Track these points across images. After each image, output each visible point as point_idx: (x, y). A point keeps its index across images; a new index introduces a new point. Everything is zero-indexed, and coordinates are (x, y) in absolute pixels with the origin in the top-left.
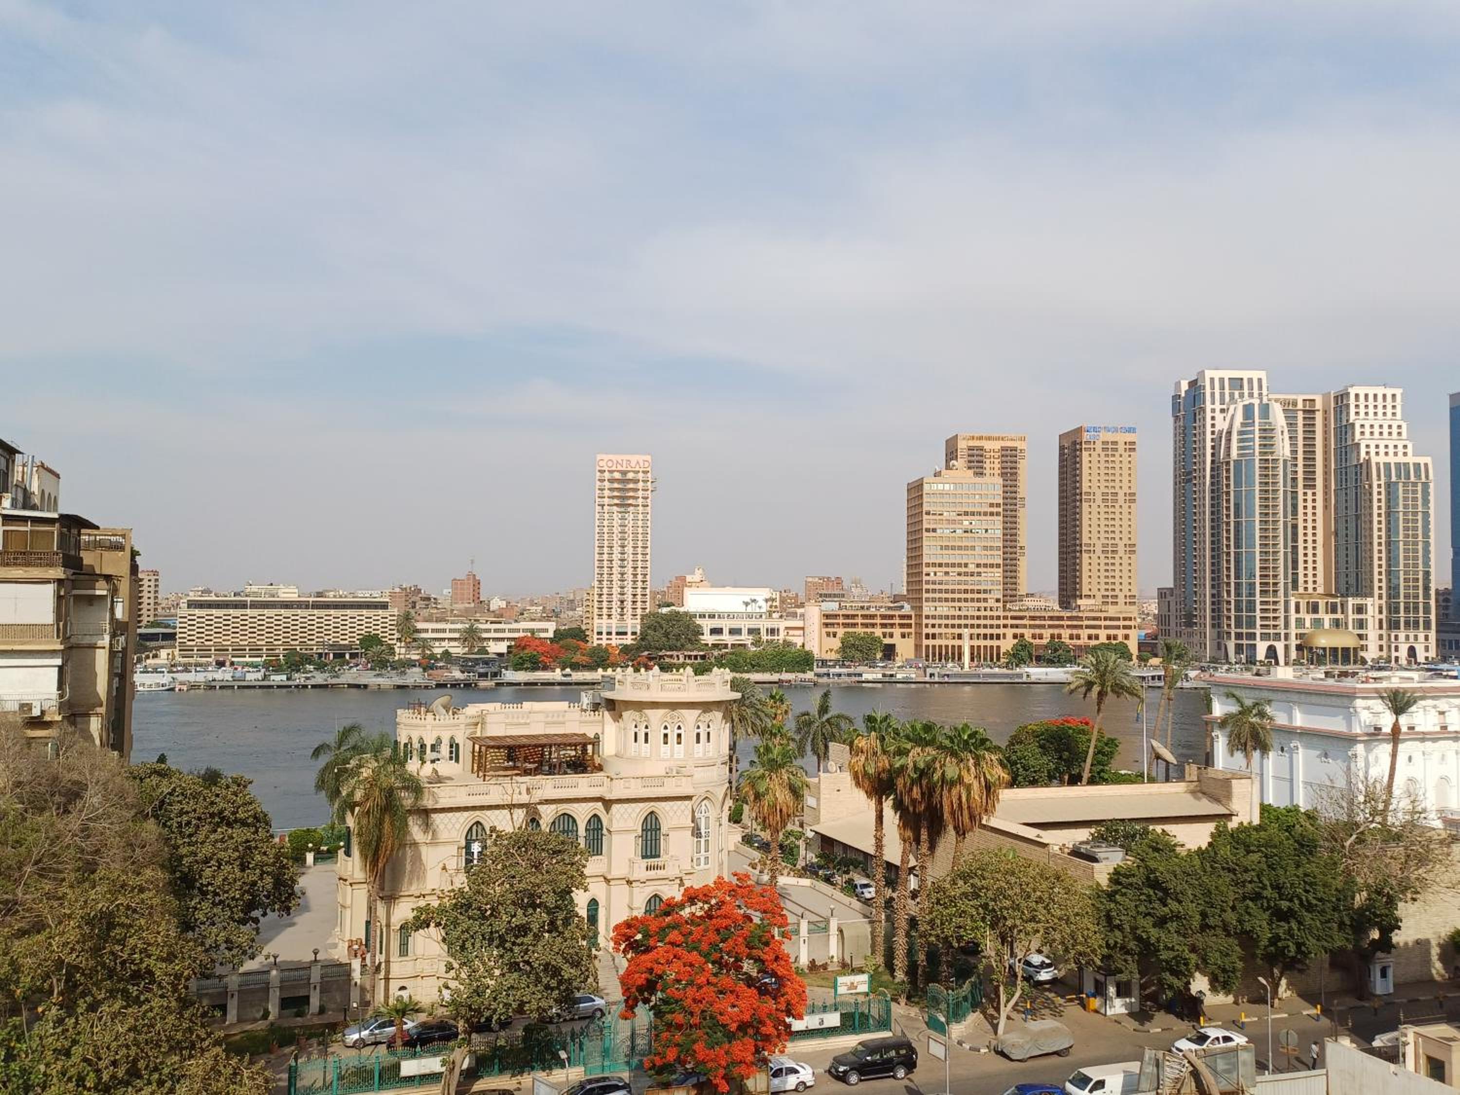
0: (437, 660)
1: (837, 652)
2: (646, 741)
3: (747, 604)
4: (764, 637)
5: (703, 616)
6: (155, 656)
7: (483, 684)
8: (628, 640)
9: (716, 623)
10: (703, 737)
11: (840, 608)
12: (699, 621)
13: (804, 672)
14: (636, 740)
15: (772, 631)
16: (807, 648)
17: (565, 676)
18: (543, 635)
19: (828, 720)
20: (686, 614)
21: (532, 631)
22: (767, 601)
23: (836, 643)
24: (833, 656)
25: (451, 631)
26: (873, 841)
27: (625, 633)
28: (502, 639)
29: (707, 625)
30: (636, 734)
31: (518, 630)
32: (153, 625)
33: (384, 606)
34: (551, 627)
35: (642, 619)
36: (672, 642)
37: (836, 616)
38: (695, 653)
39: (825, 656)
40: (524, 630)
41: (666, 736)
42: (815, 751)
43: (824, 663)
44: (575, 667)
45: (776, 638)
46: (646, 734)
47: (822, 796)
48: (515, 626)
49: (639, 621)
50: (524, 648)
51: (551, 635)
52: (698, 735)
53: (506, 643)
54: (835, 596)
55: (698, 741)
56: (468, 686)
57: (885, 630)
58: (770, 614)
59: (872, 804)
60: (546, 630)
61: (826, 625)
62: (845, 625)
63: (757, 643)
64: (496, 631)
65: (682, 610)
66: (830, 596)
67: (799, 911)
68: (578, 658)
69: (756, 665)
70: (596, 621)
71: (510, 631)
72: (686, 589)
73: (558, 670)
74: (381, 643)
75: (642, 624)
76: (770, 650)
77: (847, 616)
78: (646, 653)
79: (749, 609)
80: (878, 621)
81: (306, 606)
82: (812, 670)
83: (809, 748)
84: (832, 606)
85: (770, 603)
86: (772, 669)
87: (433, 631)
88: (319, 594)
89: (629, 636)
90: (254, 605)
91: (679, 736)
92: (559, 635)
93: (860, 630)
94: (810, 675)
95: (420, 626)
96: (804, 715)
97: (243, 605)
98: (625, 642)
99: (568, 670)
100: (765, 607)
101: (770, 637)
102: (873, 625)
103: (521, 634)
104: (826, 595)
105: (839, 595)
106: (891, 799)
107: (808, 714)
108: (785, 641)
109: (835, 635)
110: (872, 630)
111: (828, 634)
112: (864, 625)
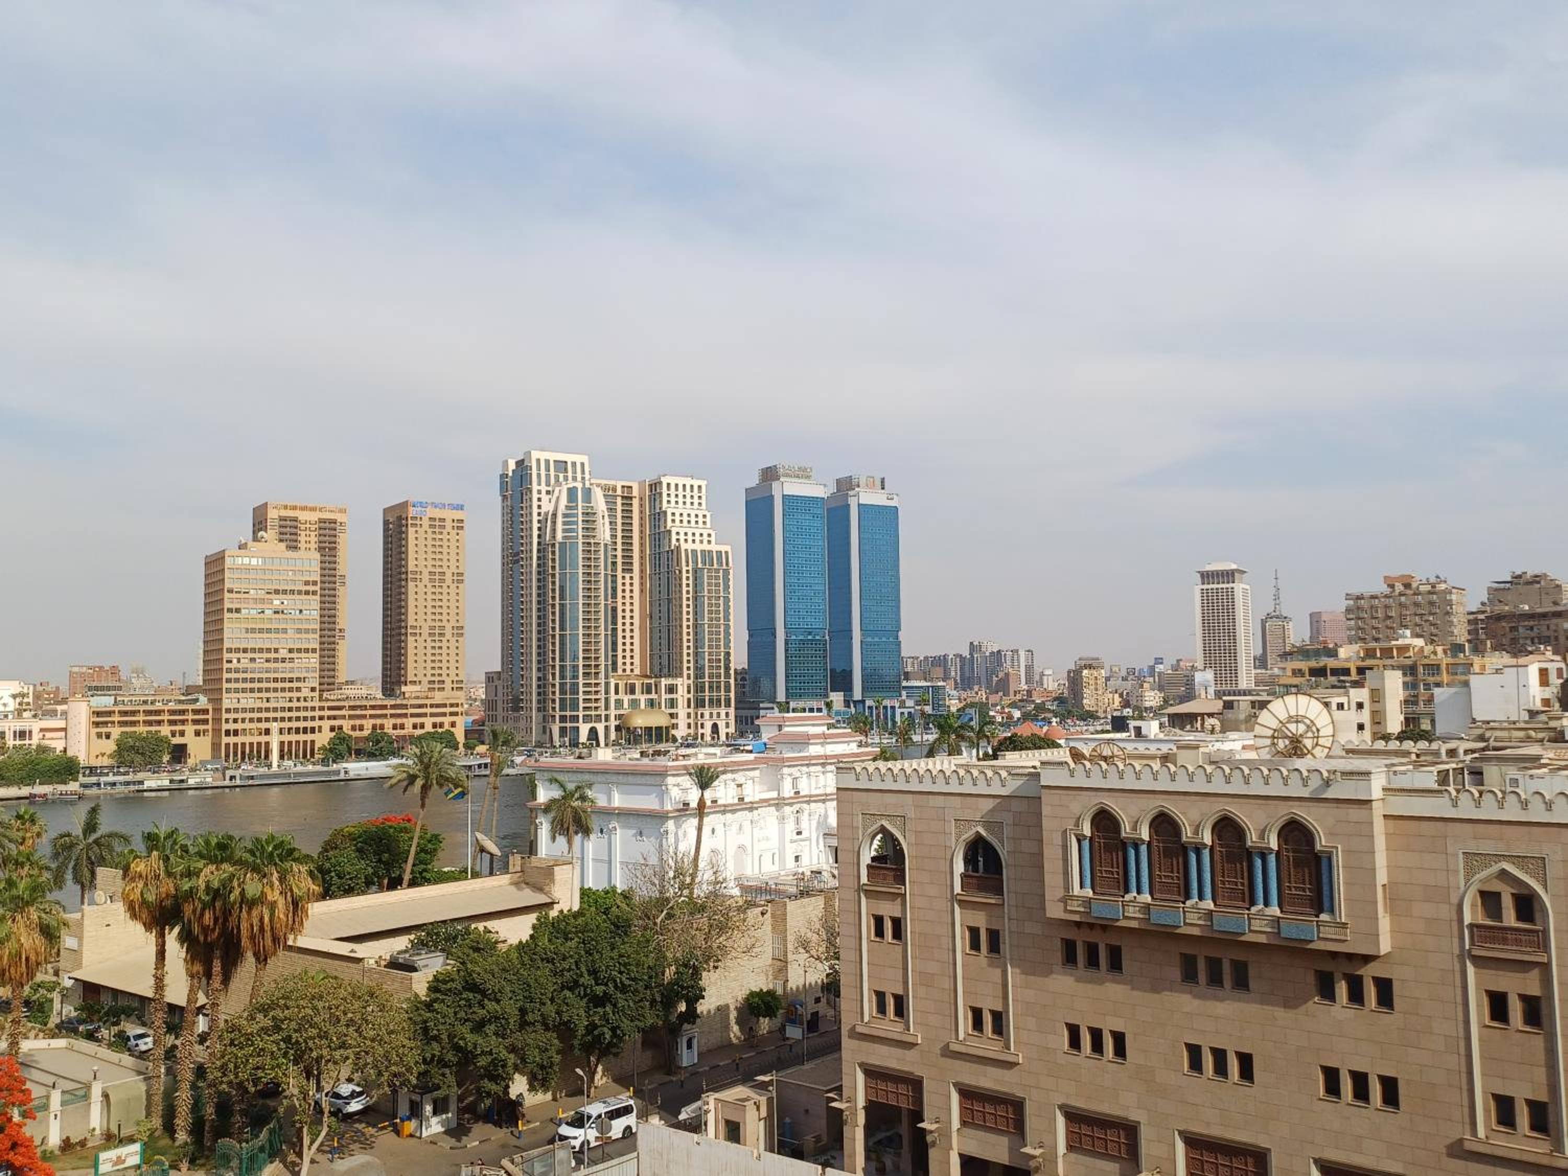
1: (110, 756)
4: (11, 743)
11: (116, 703)
13: (65, 783)
15: (22, 734)
16: (70, 754)
19: (96, 842)
22: (14, 697)
23: (110, 746)
24: (106, 761)
26: (152, 981)
37: (110, 713)
39: (95, 762)
42: (77, 879)
43: (92, 770)
45: (27, 742)
47: (86, 934)
54: (109, 689)
57: (173, 728)
58: (19, 713)
59: (152, 938)
61: (97, 724)
62: (122, 724)
66: (102, 688)
67: (50, 1080)
76: (17, 758)
77: (125, 713)
80: (166, 717)
82: (76, 780)
83: (69, 876)
84: (104, 702)
85: (19, 700)
86: (21, 782)
93: (142, 729)
94: (73, 786)
96: (62, 836)
100: (12, 705)
101: (18, 742)
102: (159, 723)
104: (97, 688)
105: (115, 688)
106: (177, 930)
107: (69, 835)
108: (39, 746)
109: (108, 736)
110: (158, 728)
111: (99, 735)
112: (147, 723)
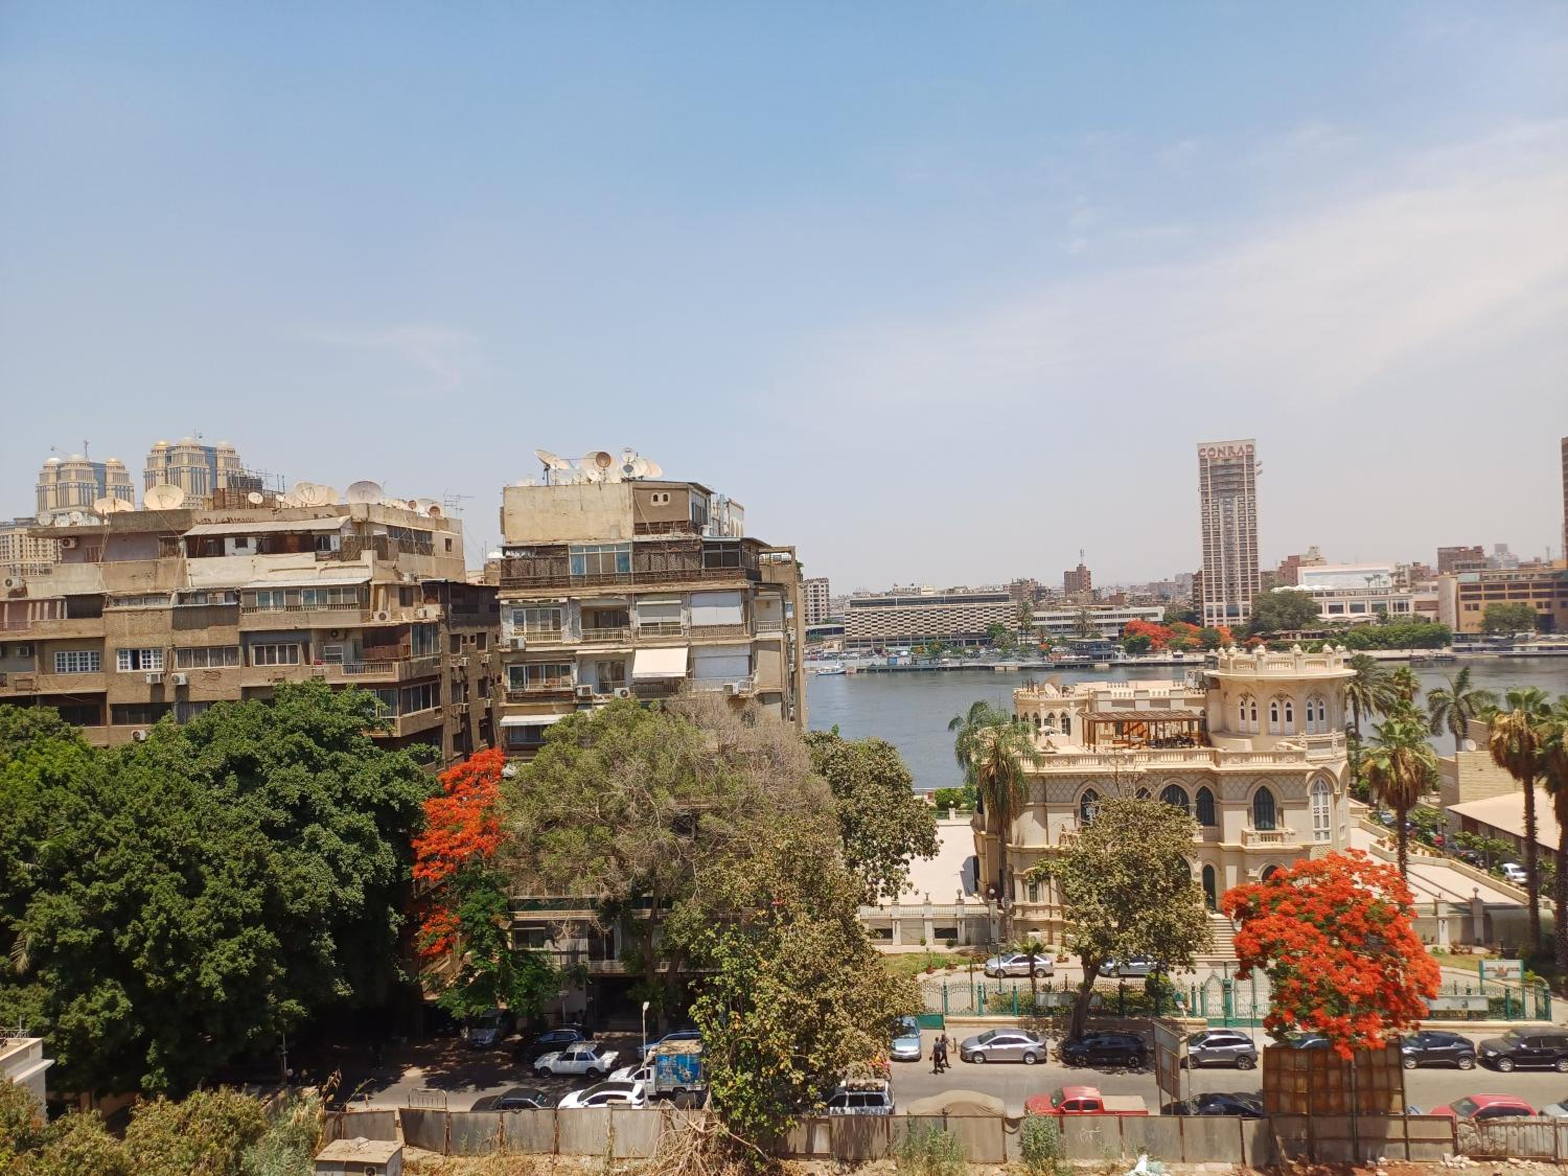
0: (1054, 645)
1: (1479, 625)
2: (1254, 718)
3: (1369, 580)
4: (1391, 613)
5: (1319, 594)
6: (830, 647)
7: (1099, 665)
8: (1241, 621)
9: (1335, 601)
10: (1316, 715)
11: (1482, 578)
12: (1315, 599)
13: (1440, 648)
14: (1243, 718)
15: (1401, 607)
16: (1442, 623)
17: (1175, 656)
18: (1153, 619)
19: (1466, 698)
20: (1301, 593)
21: (1143, 616)
22: (1392, 575)
23: (1478, 617)
24: (1476, 630)
25: (1066, 618)
26: (1523, 823)
27: (1237, 615)
28: (1113, 625)
29: (1325, 603)
30: (1242, 711)
31: (1128, 616)
32: (827, 622)
33: (1005, 598)
34: (1161, 611)
35: (1254, 599)
36: (1287, 621)
37: (1478, 588)
38: (1314, 631)
39: (1464, 630)
40: (1135, 615)
41: (1274, 713)
42: (1453, 729)
43: (1463, 638)
44: (1185, 649)
45: (1405, 613)
46: (1254, 712)
47: (1461, 775)
48: (1125, 611)
49: (1250, 602)
50: (1135, 631)
51: (1160, 618)
52: (1310, 712)
53: (1117, 628)
54: (1474, 566)
55: (1310, 718)
56: (1083, 666)
57: (1539, 600)
58: (1397, 588)
59: (1520, 784)
60: (1156, 615)
61: (1465, 598)
62: (1488, 597)
63: (1383, 619)
64: (1107, 617)
65: (1296, 589)
66: (1468, 566)
67: (1437, 891)
68: (1188, 639)
69: (1383, 642)
70: (1206, 604)
71: (1121, 616)
72: (1299, 568)
73: (1169, 652)
74: (1004, 630)
75: (1254, 604)
76: (1398, 627)
77: (1489, 587)
78: (1259, 634)
79: (1373, 585)
80: (1531, 591)
81: (942, 601)
82: (1448, 645)
83: (1445, 725)
84: (1471, 577)
85: (1395, 578)
86: (1402, 647)
87: (1051, 619)
88: (951, 591)
89: (1241, 617)
90: (901, 602)
91: (1289, 713)
92: (1168, 620)
93: (1508, 602)
94: (1446, 651)
95: (1037, 614)
96: (1436, 691)
97: (891, 603)
98: (1237, 623)
99: (1179, 653)
100: (1391, 582)
101: (1397, 613)
102: (1526, 596)
103: (1132, 619)
104: (1463, 566)
105: (1479, 566)
106: (1544, 781)
107: (1441, 691)
108: (1415, 615)
109: (1476, 608)
110: (1525, 600)
111: (1468, 608)
112: (1512, 596)
